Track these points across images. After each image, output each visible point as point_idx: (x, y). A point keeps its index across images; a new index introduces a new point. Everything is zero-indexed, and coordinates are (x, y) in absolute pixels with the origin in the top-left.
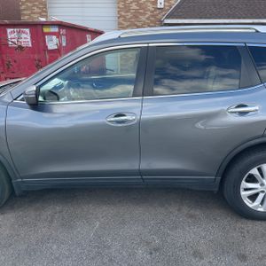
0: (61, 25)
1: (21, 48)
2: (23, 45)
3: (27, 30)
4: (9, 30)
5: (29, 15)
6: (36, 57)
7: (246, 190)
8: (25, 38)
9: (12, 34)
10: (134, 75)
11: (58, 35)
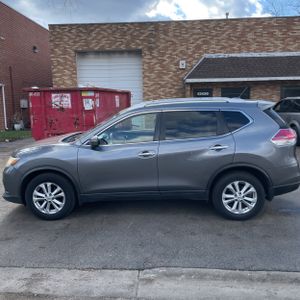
0: (96, 90)
1: (62, 109)
2: (65, 106)
3: (68, 95)
4: (53, 95)
5: (60, 77)
6: (75, 116)
7: (226, 199)
8: (66, 101)
9: (55, 99)
10: (153, 129)
11: (93, 98)
